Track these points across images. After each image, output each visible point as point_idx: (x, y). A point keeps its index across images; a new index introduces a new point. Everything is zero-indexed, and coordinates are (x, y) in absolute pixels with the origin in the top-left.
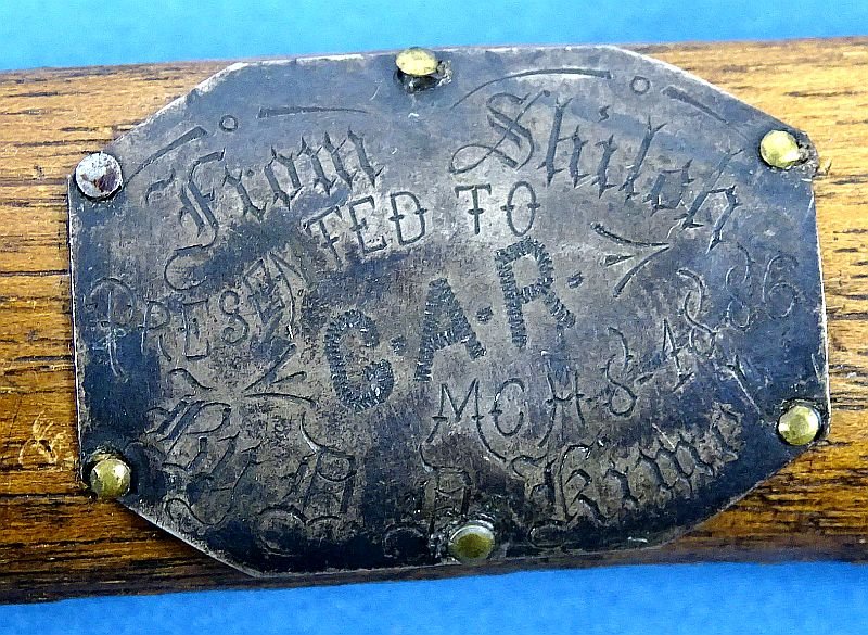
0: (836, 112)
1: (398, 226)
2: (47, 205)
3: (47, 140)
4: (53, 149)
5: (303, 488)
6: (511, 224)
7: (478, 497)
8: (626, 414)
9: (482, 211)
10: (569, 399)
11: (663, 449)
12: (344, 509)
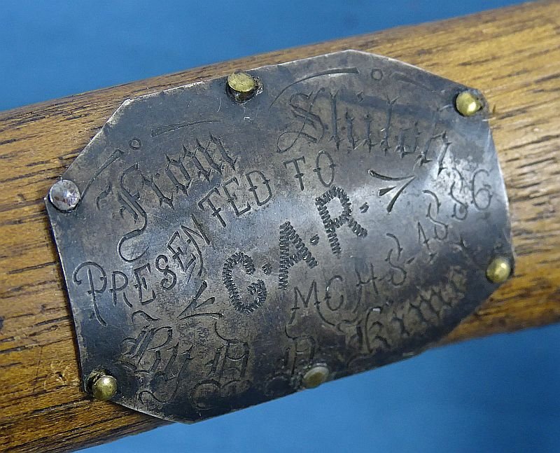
0: (491, 72)
1: (255, 193)
2: (33, 219)
3: (21, 174)
4: (26, 180)
5: (219, 367)
6: (321, 180)
7: (319, 350)
8: (401, 284)
9: (302, 175)
10: (368, 281)
11: (423, 300)
12: (243, 374)
